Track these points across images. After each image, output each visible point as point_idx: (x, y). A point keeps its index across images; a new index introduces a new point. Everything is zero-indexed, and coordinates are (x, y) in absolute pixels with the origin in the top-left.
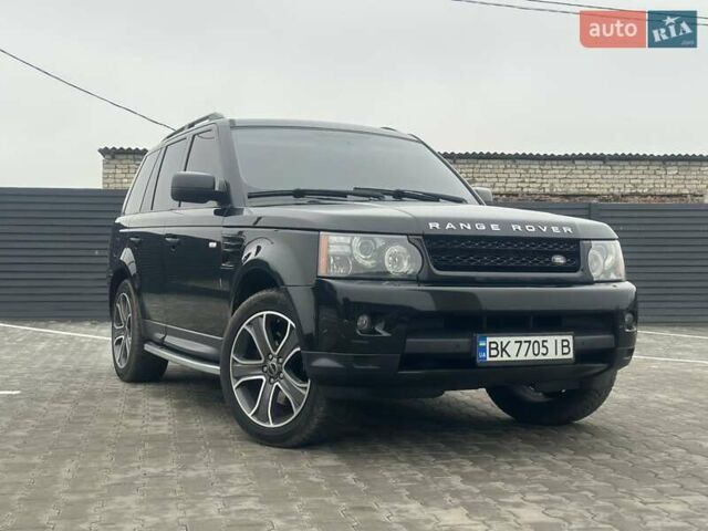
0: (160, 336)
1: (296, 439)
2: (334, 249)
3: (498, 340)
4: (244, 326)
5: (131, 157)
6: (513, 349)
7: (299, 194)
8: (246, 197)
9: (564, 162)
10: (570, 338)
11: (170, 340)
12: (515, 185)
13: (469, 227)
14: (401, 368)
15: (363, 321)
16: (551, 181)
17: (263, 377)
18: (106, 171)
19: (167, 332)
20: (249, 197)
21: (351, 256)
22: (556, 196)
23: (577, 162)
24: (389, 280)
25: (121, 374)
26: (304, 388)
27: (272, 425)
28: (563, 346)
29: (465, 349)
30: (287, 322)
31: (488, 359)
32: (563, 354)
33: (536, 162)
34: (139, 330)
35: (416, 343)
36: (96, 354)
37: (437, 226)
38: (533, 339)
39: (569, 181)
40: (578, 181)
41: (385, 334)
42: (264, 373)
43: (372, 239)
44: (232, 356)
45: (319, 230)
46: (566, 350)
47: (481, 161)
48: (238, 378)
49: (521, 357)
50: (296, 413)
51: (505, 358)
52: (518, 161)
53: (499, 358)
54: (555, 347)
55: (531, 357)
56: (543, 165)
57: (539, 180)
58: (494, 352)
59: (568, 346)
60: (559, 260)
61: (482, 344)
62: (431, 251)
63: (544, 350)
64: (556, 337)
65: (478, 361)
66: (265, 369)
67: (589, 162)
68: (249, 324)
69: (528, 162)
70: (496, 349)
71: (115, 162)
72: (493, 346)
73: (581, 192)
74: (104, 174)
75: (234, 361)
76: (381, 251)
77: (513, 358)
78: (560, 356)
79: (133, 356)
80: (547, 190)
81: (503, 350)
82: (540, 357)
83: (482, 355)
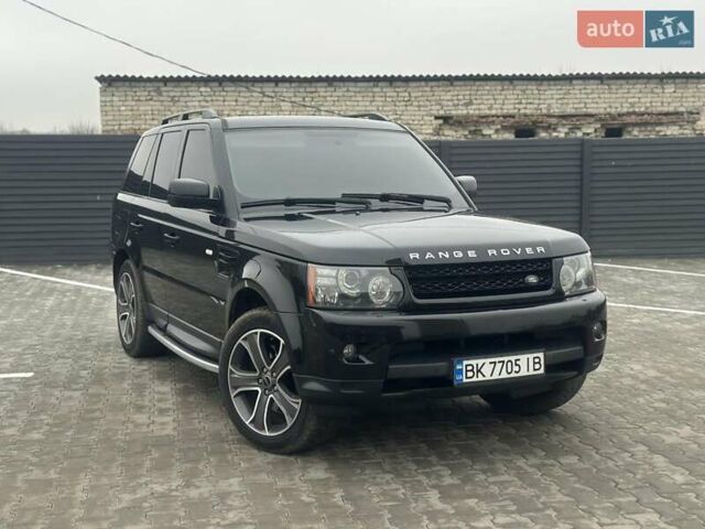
0: (163, 322)
1: (290, 447)
2: (320, 281)
3: (474, 362)
4: (240, 341)
5: (127, 84)
6: (488, 369)
7: (289, 202)
8: (239, 207)
9: (562, 82)
10: (541, 355)
11: (172, 329)
12: (512, 106)
13: (447, 256)
14: (384, 391)
15: (348, 350)
16: (548, 102)
17: (259, 389)
18: (103, 99)
19: (169, 320)
20: (242, 207)
21: (337, 286)
22: (554, 116)
23: (574, 82)
24: (373, 310)
25: (128, 350)
26: (296, 404)
27: (267, 434)
28: (535, 363)
29: (443, 372)
30: (279, 342)
31: (465, 380)
32: (535, 370)
33: (533, 83)
34: (143, 311)
35: (398, 369)
36: (103, 313)
37: (417, 256)
38: (506, 359)
39: (566, 101)
40: (575, 101)
41: (367, 362)
42: (260, 385)
43: (358, 271)
44: (230, 367)
45: (307, 262)
46: (537, 366)
47: (478, 83)
48: (236, 388)
49: (495, 376)
50: (289, 425)
51: (481, 378)
52: (515, 82)
53: (475, 379)
54: (527, 364)
55: (504, 375)
56: (541, 85)
57: (537, 101)
58: (470, 374)
59: (539, 363)
60: (532, 279)
61: (459, 367)
62: (411, 280)
63: (516, 368)
64: (529, 356)
65: (455, 383)
66: (261, 381)
67: (587, 82)
68: (245, 339)
69: (526, 82)
70: (472, 370)
71: (111, 89)
72: (470, 368)
73: (579, 112)
74: (101, 101)
75: (232, 372)
76: (365, 282)
77: (488, 378)
78: (532, 372)
79: (138, 336)
80: (544, 111)
81: (479, 371)
82: (513, 375)
83: (458, 377)
